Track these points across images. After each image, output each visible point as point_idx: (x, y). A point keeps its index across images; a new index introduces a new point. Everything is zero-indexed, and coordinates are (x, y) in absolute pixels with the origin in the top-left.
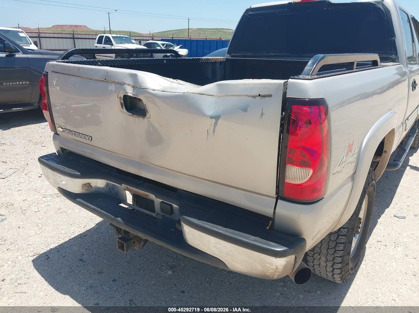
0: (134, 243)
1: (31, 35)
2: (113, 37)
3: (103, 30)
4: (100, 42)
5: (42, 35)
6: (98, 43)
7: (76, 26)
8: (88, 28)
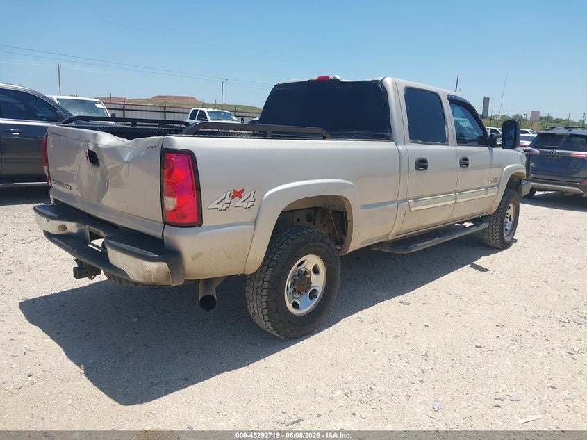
0: (87, 272)
1: (109, 106)
2: (209, 112)
3: (214, 103)
4: (192, 117)
5: (128, 107)
6: (190, 119)
7: (182, 98)
8: (197, 101)
